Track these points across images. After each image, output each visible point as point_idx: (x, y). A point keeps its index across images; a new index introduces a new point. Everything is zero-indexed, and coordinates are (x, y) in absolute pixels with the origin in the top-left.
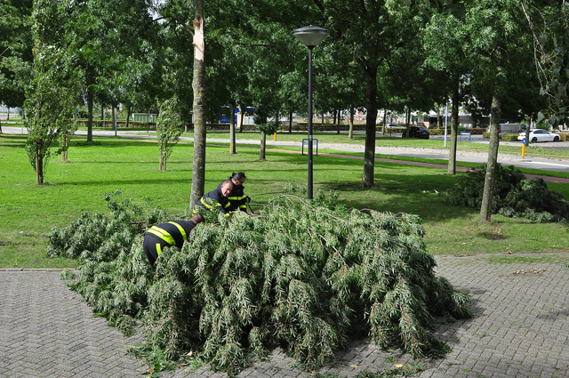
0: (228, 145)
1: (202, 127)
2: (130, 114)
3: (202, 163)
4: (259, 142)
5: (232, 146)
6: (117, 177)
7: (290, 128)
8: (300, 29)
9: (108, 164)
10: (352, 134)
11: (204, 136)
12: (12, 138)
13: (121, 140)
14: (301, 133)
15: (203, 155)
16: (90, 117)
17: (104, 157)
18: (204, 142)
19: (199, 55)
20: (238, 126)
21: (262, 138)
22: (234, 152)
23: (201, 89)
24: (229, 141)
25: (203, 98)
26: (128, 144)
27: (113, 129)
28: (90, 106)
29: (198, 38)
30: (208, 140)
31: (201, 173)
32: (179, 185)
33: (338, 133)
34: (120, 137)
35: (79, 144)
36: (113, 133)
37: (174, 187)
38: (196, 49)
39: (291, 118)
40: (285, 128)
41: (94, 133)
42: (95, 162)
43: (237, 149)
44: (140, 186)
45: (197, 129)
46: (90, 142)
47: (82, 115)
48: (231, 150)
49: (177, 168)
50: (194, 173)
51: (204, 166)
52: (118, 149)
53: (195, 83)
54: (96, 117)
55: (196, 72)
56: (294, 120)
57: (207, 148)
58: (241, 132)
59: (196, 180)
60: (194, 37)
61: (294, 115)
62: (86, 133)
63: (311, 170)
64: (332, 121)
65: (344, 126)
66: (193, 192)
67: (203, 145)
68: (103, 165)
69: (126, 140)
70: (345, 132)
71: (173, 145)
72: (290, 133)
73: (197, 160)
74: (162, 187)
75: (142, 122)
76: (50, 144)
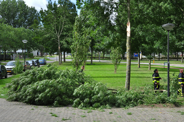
0: (137, 64)
1: (129, 59)
2: (104, 54)
3: (129, 71)
4: (148, 64)
5: (138, 65)
6: (101, 75)
7: (159, 59)
8: (164, 25)
9: (97, 71)
10: (183, 61)
11: (130, 62)
12: (68, 62)
13: (101, 63)
14: (163, 60)
15: (130, 68)
16: (92, 55)
17: (96, 69)
18: (130, 64)
19: (128, 35)
20: (141, 58)
21: (149, 62)
22: (139, 67)
23: (129, 46)
24: (138, 63)
25: (130, 49)
26: (104, 64)
27: (99, 59)
28: (92, 52)
29: (128, 29)
30: (131, 63)
31: (129, 74)
32: (121, 78)
33: (177, 60)
34: (101, 62)
35: (88, 64)
36: (99, 61)
37: (119, 79)
38: (127, 33)
39: (159, 55)
40: (157, 59)
41: (93, 61)
42: (93, 70)
43: (140, 66)
44: (108, 78)
45: (128, 60)
46: (92, 64)
47: (89, 55)
48: (138, 66)
49: (120, 73)
50: (127, 74)
51: (130, 72)
52: (101, 66)
53: (127, 44)
54: (94, 55)
55: (128, 40)
56: (160, 56)
57: (131, 66)
58: (141, 60)
59: (127, 77)
60: (127, 29)
61: (160, 54)
62: (91, 61)
63: (169, 74)
64: (175, 56)
65: (179, 58)
66: (126, 81)
67: (130, 65)
68: (96, 71)
69: (103, 63)
70: (180, 60)
71: (119, 65)
72: (159, 60)
73: (128, 70)
74: (115, 79)
75: (108, 57)
76: (80, 65)
